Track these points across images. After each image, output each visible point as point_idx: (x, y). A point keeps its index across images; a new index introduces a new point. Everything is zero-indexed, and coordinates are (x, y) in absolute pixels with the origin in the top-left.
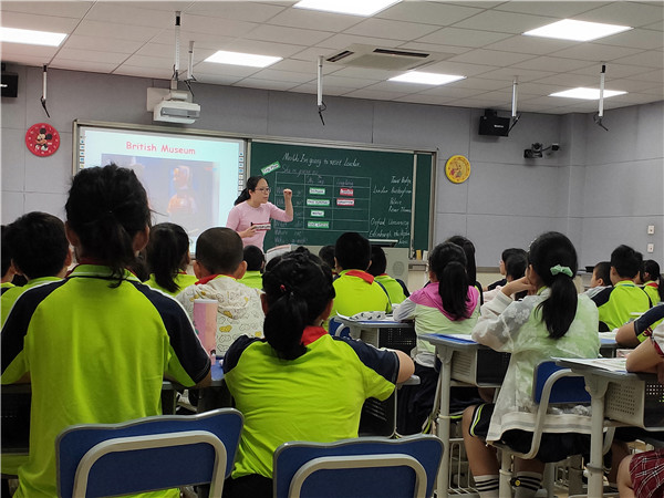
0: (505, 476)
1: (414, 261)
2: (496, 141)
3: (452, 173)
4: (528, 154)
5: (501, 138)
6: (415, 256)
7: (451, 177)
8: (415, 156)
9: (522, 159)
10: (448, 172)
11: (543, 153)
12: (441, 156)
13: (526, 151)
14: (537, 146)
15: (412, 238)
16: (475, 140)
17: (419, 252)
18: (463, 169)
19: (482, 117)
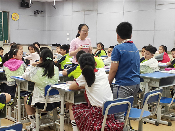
0: (37, 115)
1: (4, 43)
2: (26, 9)
3: (14, 18)
4: (35, 13)
5: (27, 8)
6: (4, 42)
7: (13, 19)
8: (2, 13)
9: (33, 14)
10: (13, 18)
11: (39, 13)
12: (10, 13)
13: (34, 12)
14: (37, 11)
15: (3, 37)
16: (20, 8)
17: (5, 41)
18: (17, 17)
19: (21, 2)
